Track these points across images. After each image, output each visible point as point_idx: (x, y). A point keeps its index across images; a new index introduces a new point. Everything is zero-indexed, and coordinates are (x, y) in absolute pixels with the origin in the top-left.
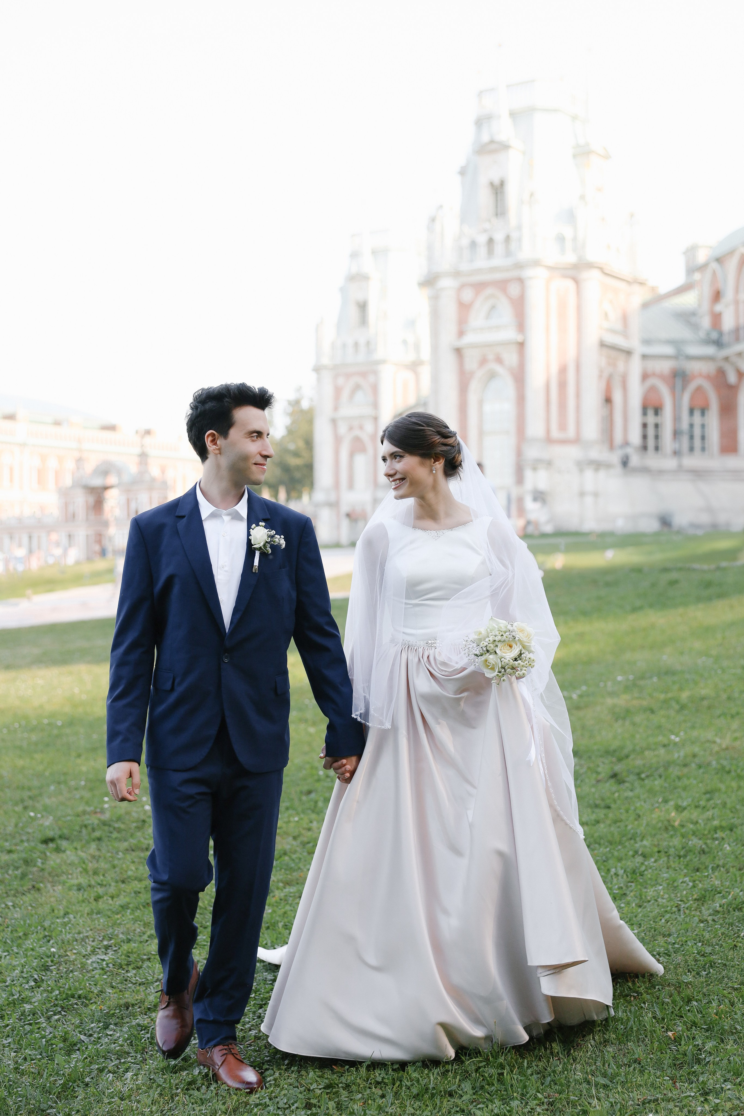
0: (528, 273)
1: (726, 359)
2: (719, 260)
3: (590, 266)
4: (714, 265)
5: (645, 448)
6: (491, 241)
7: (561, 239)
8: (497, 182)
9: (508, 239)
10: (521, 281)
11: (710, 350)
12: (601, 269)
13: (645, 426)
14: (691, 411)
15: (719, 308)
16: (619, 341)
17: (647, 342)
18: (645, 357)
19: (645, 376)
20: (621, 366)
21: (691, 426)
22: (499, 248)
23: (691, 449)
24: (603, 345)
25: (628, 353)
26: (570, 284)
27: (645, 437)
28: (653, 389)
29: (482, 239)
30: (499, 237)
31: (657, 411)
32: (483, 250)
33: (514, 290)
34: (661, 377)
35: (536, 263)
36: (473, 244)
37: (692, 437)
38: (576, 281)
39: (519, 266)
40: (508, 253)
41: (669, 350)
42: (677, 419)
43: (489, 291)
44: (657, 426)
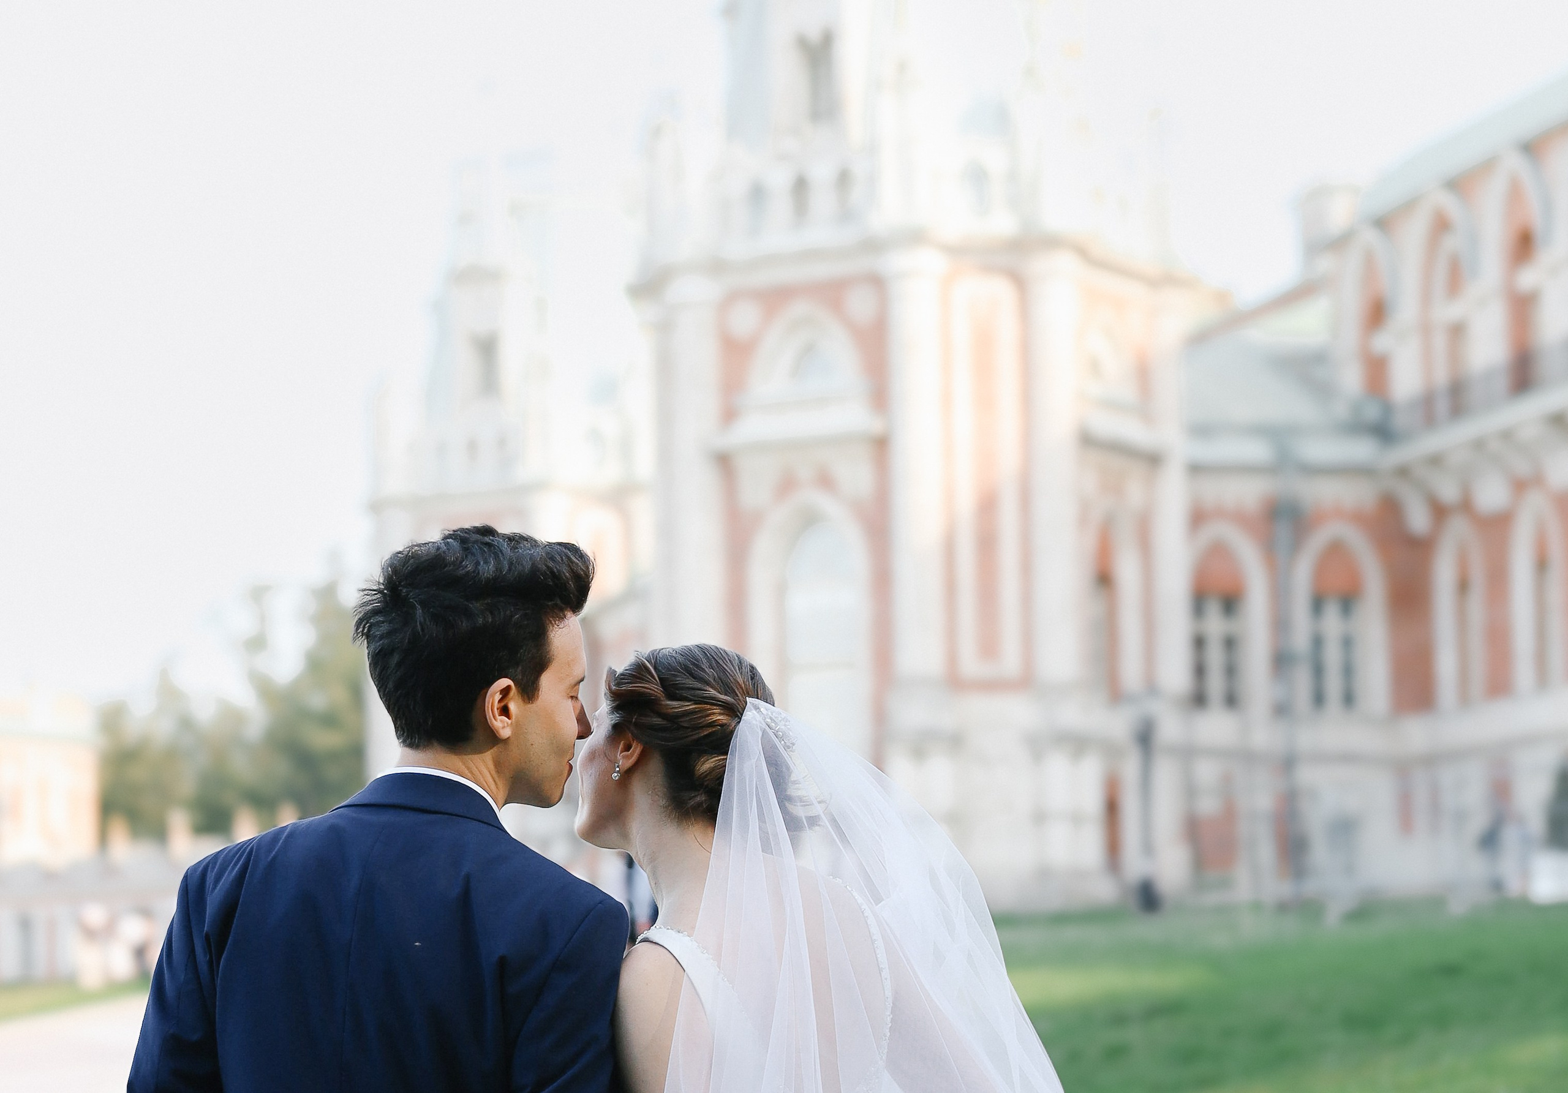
0: (896, 262)
1: (1403, 472)
2: (1383, 223)
3: (1051, 242)
4: (1370, 237)
5: (1198, 699)
6: (801, 187)
7: (977, 176)
8: (814, 34)
9: (844, 179)
10: (877, 283)
11: (1361, 450)
12: (1083, 252)
13: (1199, 643)
14: (1318, 604)
15: (1382, 342)
16: (1131, 431)
17: (1202, 430)
18: (1196, 469)
19: (1198, 518)
20: (1135, 493)
21: (1318, 642)
22: (822, 200)
23: (1319, 699)
24: (1088, 441)
25: (1153, 460)
26: (1000, 290)
27: (1200, 670)
28: (1218, 552)
29: (779, 180)
30: (822, 173)
31: (1231, 603)
32: (781, 206)
33: (860, 304)
34: (1240, 518)
35: (915, 237)
36: (757, 194)
37: (1318, 670)
38: (1020, 282)
39: (873, 246)
40: (846, 215)
41: (1256, 451)
42: (1280, 624)
43: (800, 308)
44: (1230, 643)
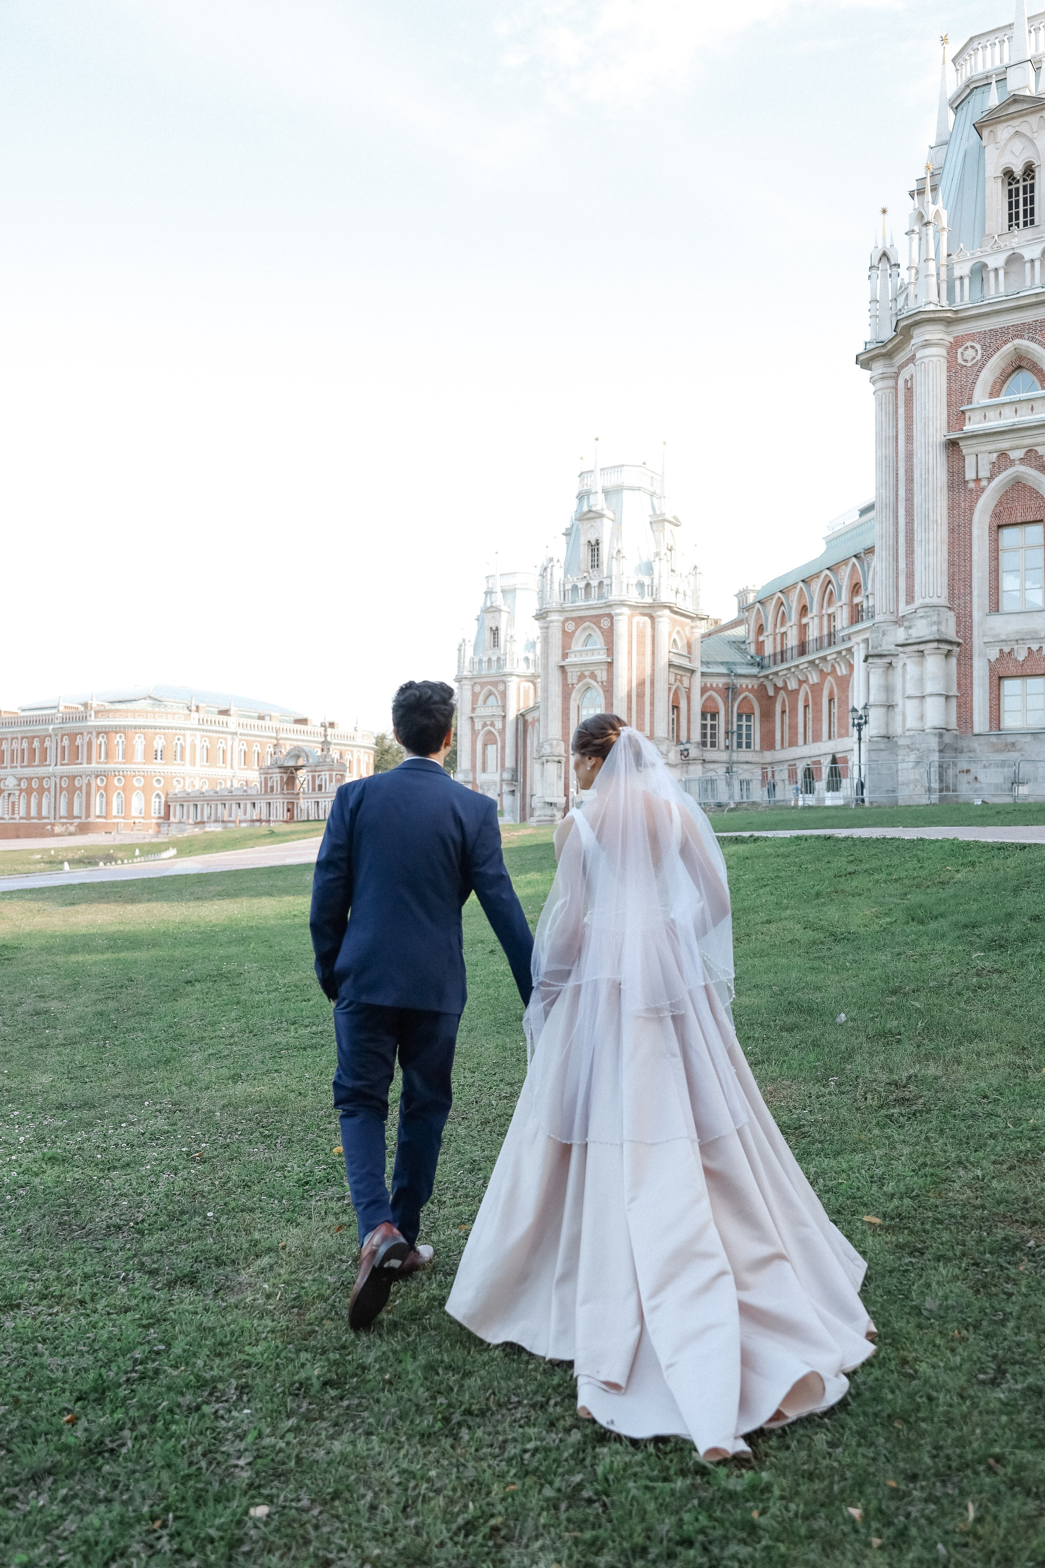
0: (616, 611)
1: (766, 677)
2: (762, 602)
3: (662, 606)
4: (759, 605)
5: (704, 744)
6: (588, 585)
7: (641, 585)
8: (593, 541)
9: (601, 583)
10: (611, 617)
11: (755, 671)
12: (670, 608)
13: (704, 727)
14: (740, 716)
15: (762, 638)
16: (684, 662)
17: (706, 663)
18: (703, 674)
19: (704, 690)
20: (686, 681)
21: (740, 727)
22: (594, 592)
23: (739, 745)
24: (671, 665)
25: (693, 672)
26: (647, 620)
27: (704, 735)
28: (710, 698)
29: (582, 585)
30: (594, 583)
31: (714, 716)
32: (582, 593)
33: (605, 623)
34: (717, 690)
35: (622, 604)
36: (575, 588)
37: (740, 736)
38: (652, 618)
39: (610, 605)
40: (601, 596)
41: (723, 670)
42: (728, 722)
43: (586, 624)
44: (713, 727)
